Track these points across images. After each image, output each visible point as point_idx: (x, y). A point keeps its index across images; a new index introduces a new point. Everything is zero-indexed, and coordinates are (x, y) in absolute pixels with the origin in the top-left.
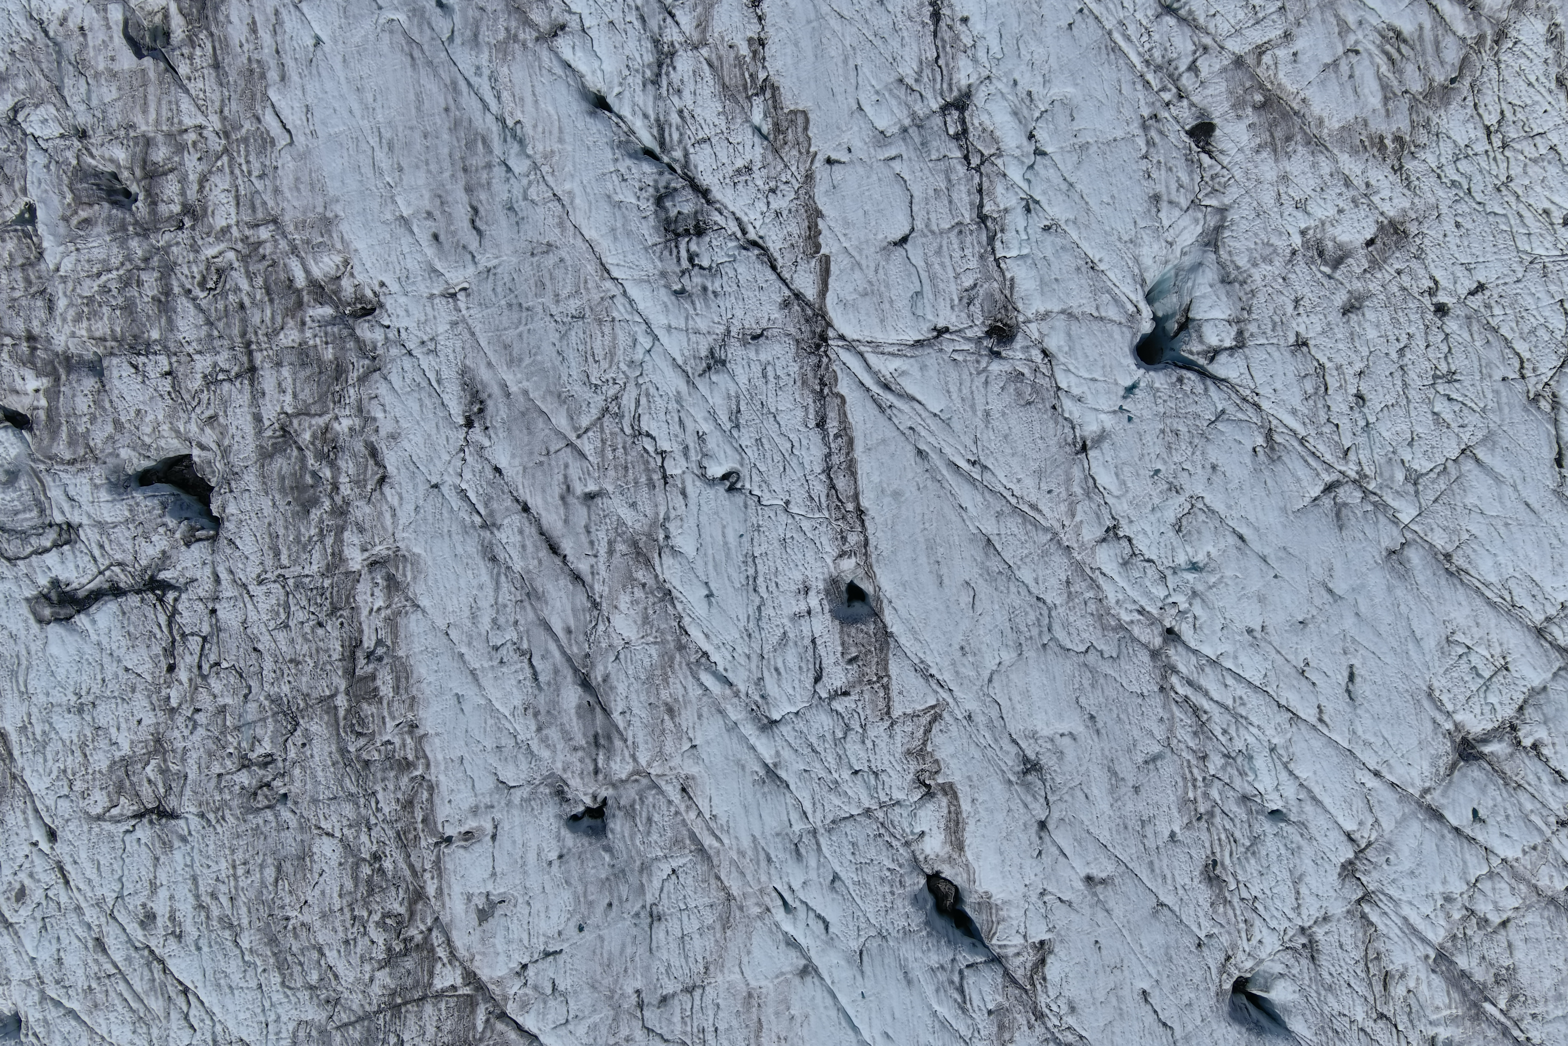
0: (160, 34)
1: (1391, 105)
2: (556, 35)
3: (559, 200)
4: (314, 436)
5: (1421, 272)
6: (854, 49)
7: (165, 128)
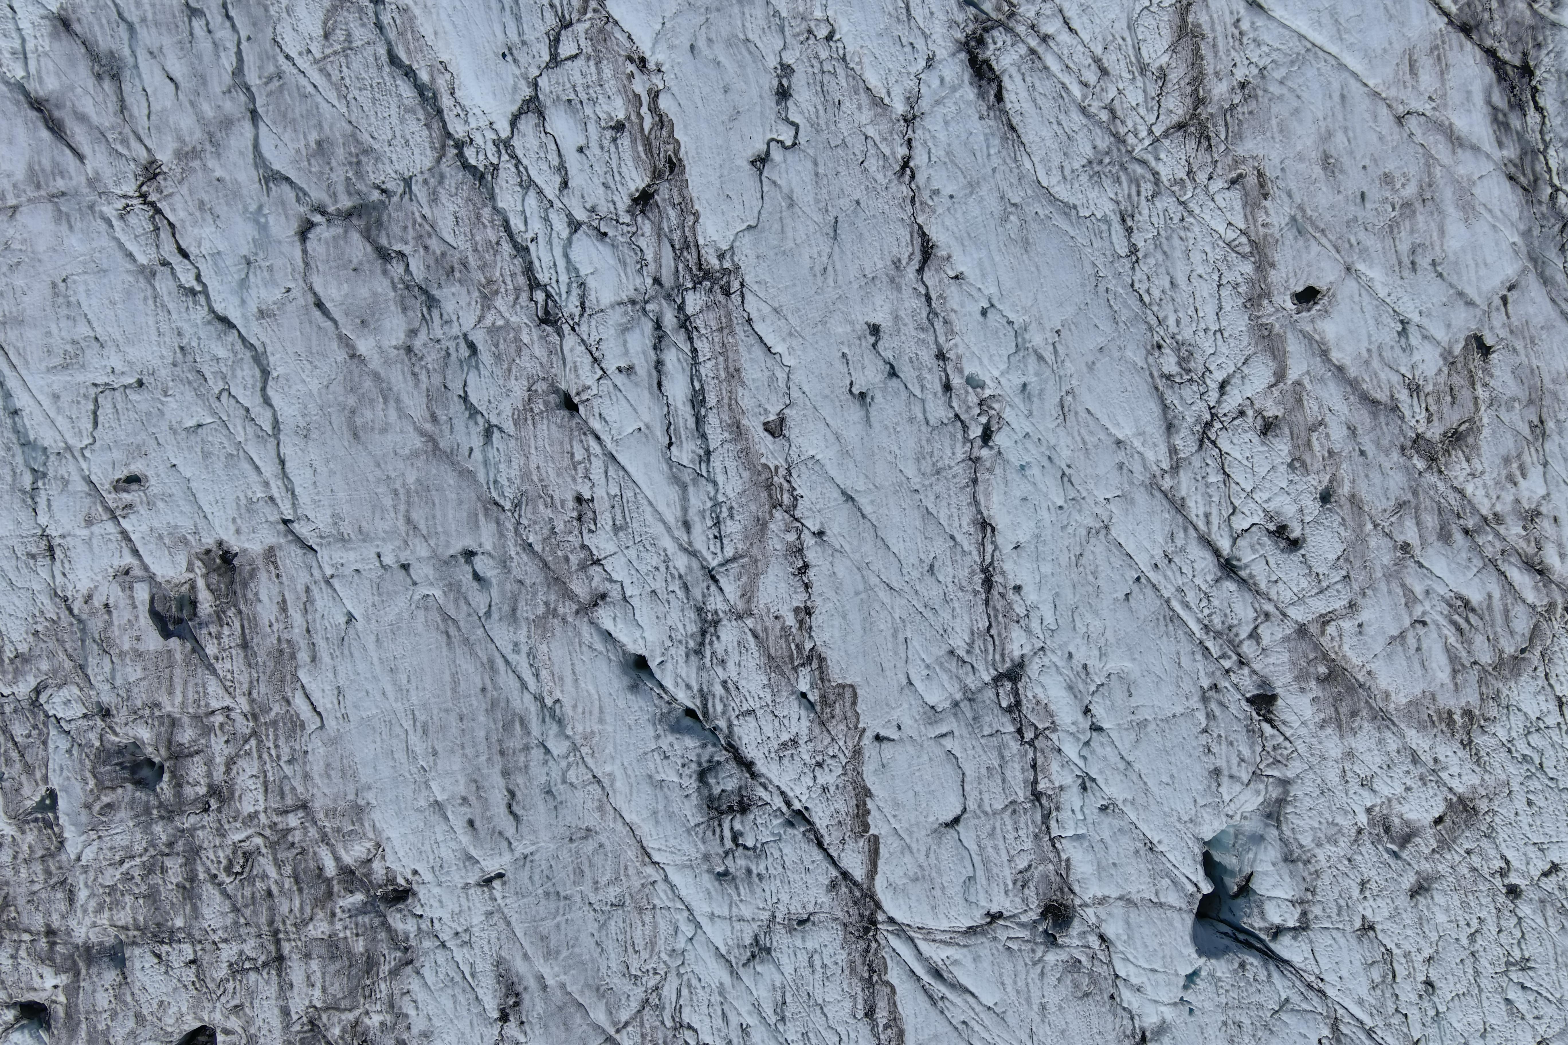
0: (186, 602)
1: (1460, 678)
2: (596, 604)
3: (599, 782)
4: (344, 1031)
5: (1492, 853)
6: (904, 621)
7: (191, 710)
